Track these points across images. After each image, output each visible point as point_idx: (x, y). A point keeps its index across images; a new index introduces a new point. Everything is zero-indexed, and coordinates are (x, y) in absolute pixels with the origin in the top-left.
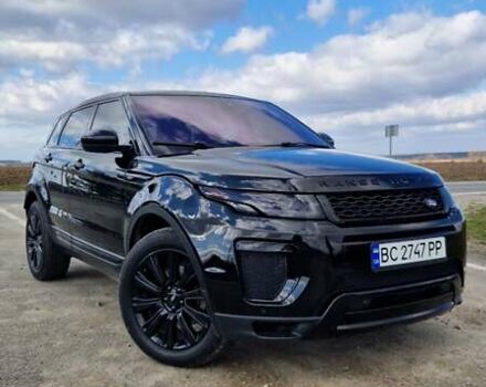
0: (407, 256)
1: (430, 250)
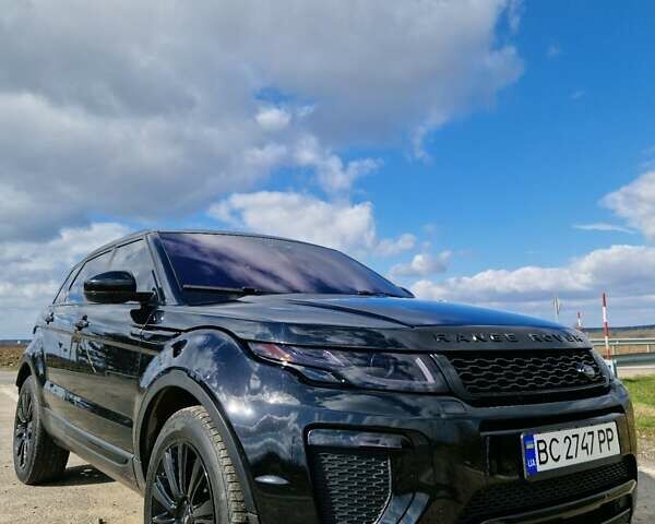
0: (572, 452)
1: (601, 442)
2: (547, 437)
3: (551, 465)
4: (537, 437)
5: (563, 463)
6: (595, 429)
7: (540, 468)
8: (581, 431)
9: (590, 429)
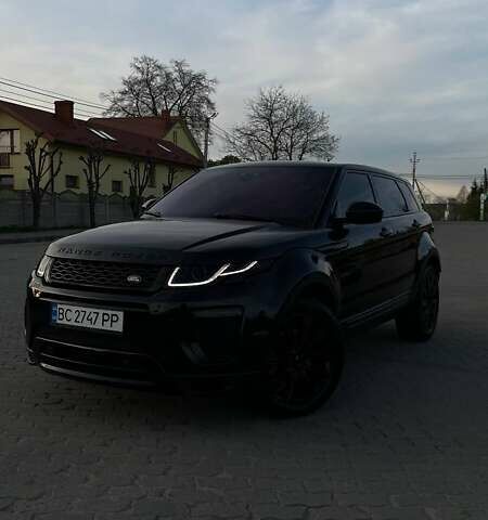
0: (80, 319)
1: (104, 320)
2: (65, 307)
3: (65, 322)
4: (59, 306)
5: (73, 323)
6: (101, 312)
7: (59, 322)
8: (88, 310)
9: (96, 311)
